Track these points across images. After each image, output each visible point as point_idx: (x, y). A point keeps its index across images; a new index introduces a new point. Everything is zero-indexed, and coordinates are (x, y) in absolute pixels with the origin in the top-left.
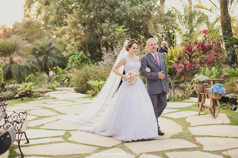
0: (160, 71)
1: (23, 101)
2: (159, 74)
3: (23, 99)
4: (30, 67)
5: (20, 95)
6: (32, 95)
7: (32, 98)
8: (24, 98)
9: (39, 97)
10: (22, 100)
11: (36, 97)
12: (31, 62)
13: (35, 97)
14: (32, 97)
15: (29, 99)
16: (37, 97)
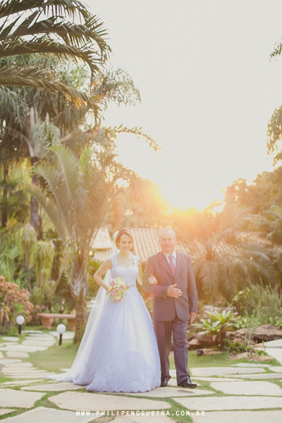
0: (174, 284)
1: (201, 358)
2: (169, 290)
3: (202, 352)
4: (246, 269)
5: (200, 341)
6: (227, 344)
7: (224, 352)
8: (204, 350)
9: (242, 350)
10: (201, 354)
11: (234, 352)
12: (252, 258)
13: (232, 350)
14: (226, 350)
15: (217, 355)
16: (238, 352)
